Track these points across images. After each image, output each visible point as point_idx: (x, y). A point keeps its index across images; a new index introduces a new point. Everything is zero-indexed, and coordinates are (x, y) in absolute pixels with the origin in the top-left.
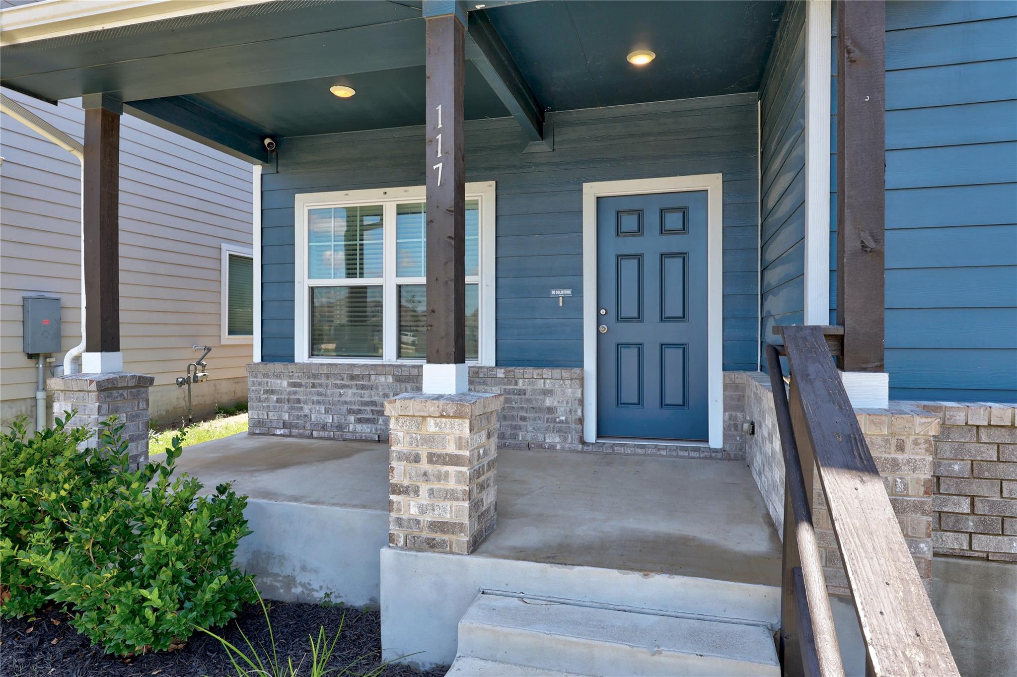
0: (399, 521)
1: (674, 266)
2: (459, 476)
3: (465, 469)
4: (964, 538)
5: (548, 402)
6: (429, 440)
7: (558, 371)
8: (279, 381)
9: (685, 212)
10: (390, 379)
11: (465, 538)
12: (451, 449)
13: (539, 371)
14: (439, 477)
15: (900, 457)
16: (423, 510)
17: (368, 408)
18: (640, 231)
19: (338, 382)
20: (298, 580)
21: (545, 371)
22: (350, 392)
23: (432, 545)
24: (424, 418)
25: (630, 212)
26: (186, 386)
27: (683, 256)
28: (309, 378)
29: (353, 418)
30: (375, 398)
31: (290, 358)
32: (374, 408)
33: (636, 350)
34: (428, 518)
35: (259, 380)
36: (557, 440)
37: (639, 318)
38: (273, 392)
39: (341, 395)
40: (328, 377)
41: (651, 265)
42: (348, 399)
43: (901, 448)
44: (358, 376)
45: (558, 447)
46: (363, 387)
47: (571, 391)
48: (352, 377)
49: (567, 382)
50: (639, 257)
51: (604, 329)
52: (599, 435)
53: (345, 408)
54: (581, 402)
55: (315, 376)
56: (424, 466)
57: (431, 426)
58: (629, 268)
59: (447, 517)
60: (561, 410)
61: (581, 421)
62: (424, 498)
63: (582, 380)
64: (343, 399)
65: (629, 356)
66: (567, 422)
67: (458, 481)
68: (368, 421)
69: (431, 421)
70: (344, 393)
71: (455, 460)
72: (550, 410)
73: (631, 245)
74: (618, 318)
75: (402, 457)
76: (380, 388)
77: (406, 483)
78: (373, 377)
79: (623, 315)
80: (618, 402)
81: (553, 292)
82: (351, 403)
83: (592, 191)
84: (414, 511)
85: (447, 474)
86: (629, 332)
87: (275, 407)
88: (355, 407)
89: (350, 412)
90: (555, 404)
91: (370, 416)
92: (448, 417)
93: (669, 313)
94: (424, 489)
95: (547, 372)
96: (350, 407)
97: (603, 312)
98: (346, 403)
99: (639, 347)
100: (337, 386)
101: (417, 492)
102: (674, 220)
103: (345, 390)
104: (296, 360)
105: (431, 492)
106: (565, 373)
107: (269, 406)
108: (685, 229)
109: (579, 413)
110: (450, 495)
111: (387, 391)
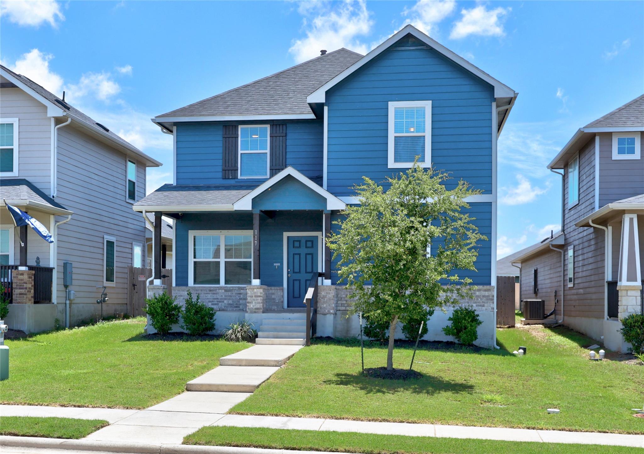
0: (249, 309)
1: (309, 257)
2: (261, 299)
3: (262, 298)
4: (345, 307)
5: (273, 296)
6: (255, 293)
7: (276, 287)
8: (184, 292)
9: (312, 242)
10: (223, 291)
11: (261, 310)
12: (259, 294)
13: (270, 287)
14: (257, 300)
15: (330, 292)
16: (253, 306)
17: (216, 300)
18: (300, 247)
19: (205, 292)
20: (219, 330)
21: (272, 287)
22: (209, 295)
23: (255, 312)
24: (254, 289)
25: (297, 241)
26: (101, 304)
27: (312, 254)
28: (195, 291)
29: (210, 304)
30: (218, 297)
31: (186, 284)
32: (218, 300)
33: (299, 282)
34: (255, 307)
35: (176, 292)
36: (276, 308)
37: (300, 272)
38: (181, 296)
39: (206, 296)
40: (201, 290)
41: (303, 257)
42: (209, 298)
43: (330, 291)
44: (212, 290)
45: (276, 310)
46: (214, 294)
47: (279, 293)
48: (210, 291)
49: (279, 291)
50: (299, 254)
51: (289, 275)
52: (288, 307)
53: (208, 300)
54: (283, 296)
55: (197, 290)
56: (254, 298)
57: (255, 290)
58: (297, 257)
59: (258, 307)
60: (277, 299)
61: (283, 302)
62: (254, 304)
63: (283, 290)
64: (207, 297)
65: (297, 283)
66: (278, 302)
67: (260, 300)
68: (216, 304)
69: (255, 289)
70: (207, 296)
71: (260, 296)
72: (274, 299)
73: (297, 251)
74: (294, 272)
75: (249, 296)
76: (220, 294)
77: (250, 301)
78: (217, 290)
79: (295, 271)
80: (294, 297)
81: (275, 264)
82: (210, 299)
83: (286, 235)
84: (252, 306)
85: (258, 299)
86: (297, 276)
87: (182, 301)
88: (211, 300)
89: (209, 302)
90: (275, 297)
91: (216, 303)
92: (259, 288)
93: (308, 271)
94: (254, 302)
95: (273, 288)
96: (209, 300)
97: (289, 270)
98: (208, 299)
99: (300, 280)
100: (205, 293)
101: (252, 303)
102: (309, 244)
103: (208, 295)
104: (189, 286)
105: (255, 303)
106: (278, 288)
107: (180, 301)
108: (312, 247)
109: (282, 300)
110: (259, 303)
111: (222, 295)
